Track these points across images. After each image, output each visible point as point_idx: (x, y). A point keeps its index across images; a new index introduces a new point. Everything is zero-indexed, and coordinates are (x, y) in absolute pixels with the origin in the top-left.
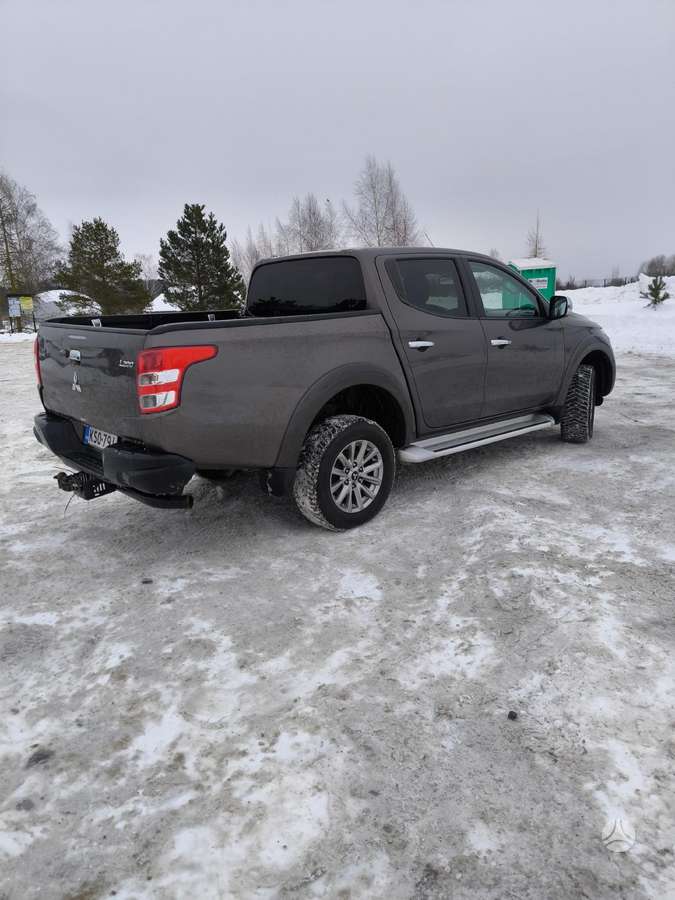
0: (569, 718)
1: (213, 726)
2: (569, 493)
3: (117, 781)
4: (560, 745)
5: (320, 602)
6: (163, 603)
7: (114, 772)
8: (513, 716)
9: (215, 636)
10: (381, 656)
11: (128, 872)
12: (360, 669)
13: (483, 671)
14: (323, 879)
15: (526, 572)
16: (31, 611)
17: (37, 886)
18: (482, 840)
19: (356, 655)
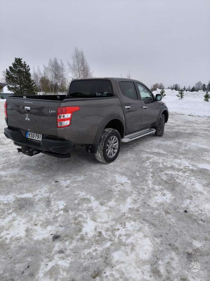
0: (201, 210)
1: (104, 223)
2: (165, 150)
3: (85, 242)
4: (203, 218)
5: (114, 184)
6: (66, 188)
7: (82, 239)
8: (186, 211)
9: (88, 196)
10: (141, 198)
11: (106, 266)
12: (137, 203)
13: (171, 201)
14: (161, 260)
15: (169, 173)
16: (21, 193)
17: (80, 275)
18: (197, 244)
19: (134, 199)
